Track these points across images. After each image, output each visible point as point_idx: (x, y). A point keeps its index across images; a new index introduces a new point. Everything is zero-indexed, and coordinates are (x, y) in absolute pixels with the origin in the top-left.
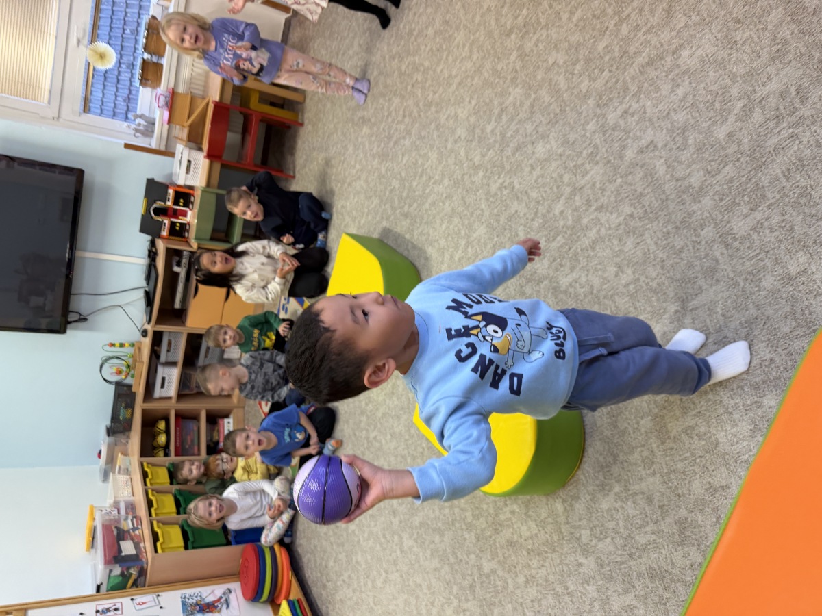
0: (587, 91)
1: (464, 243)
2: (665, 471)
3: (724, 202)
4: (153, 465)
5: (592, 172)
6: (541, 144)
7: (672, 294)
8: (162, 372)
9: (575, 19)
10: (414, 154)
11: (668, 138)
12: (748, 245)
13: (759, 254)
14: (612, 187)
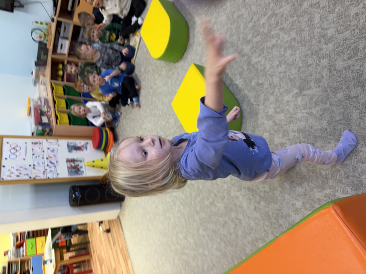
4: (56, 85)
8: (61, 41)
13: (342, 81)
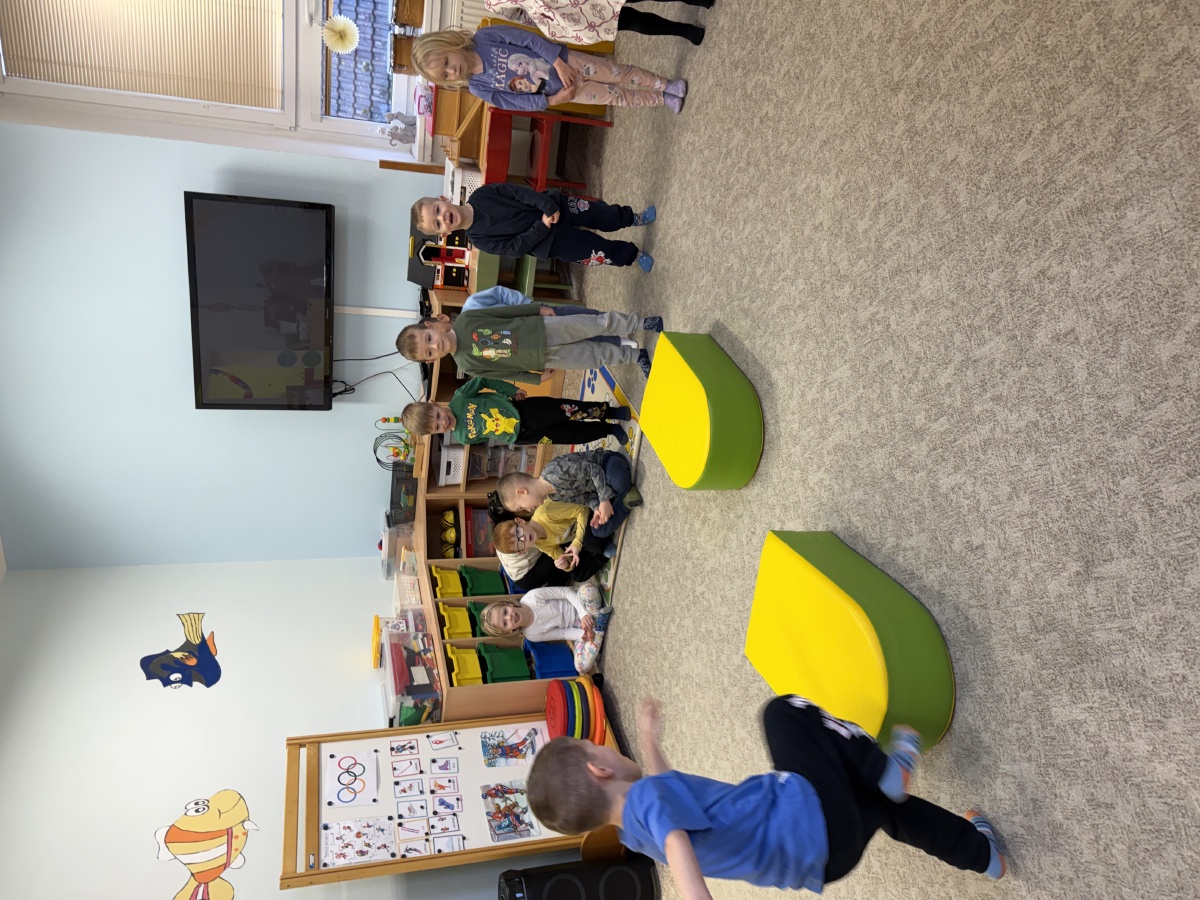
0: (995, 222)
1: (820, 380)
2: (1043, 761)
3: (1155, 450)
4: (443, 569)
5: (992, 344)
6: (928, 277)
7: (1075, 549)
8: (446, 455)
9: (987, 100)
10: (759, 226)
11: (1095, 334)
12: (1177, 520)
14: (1014, 375)
